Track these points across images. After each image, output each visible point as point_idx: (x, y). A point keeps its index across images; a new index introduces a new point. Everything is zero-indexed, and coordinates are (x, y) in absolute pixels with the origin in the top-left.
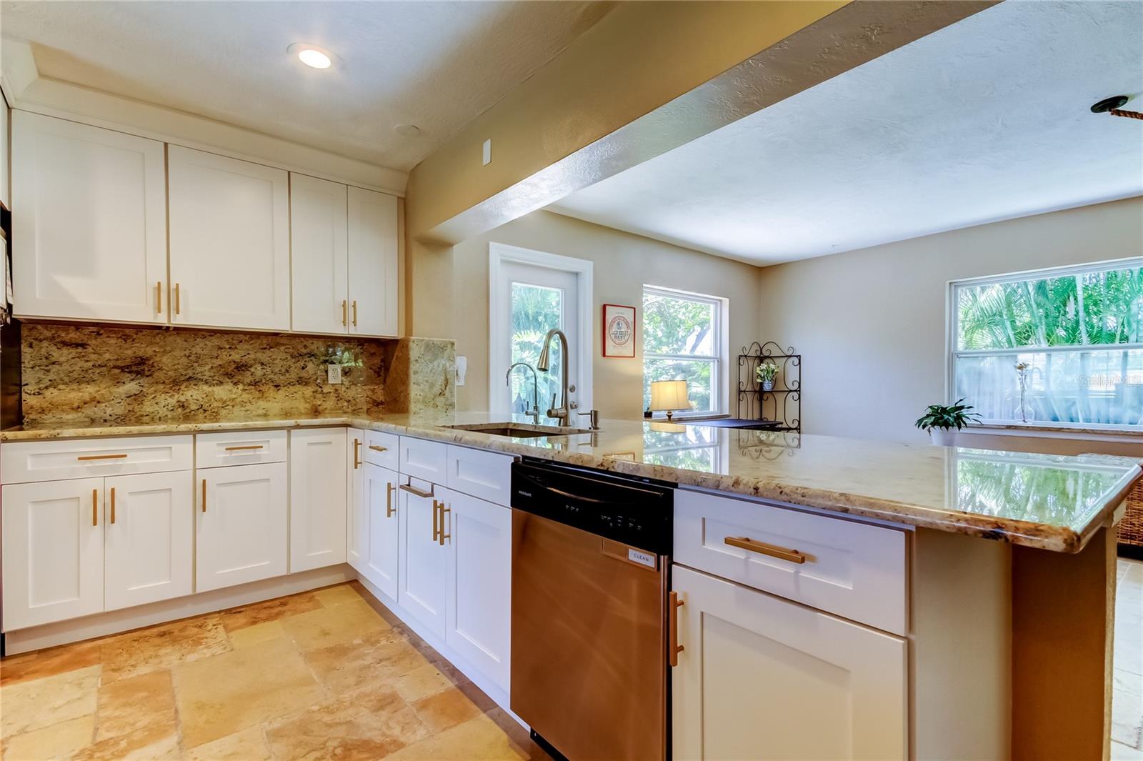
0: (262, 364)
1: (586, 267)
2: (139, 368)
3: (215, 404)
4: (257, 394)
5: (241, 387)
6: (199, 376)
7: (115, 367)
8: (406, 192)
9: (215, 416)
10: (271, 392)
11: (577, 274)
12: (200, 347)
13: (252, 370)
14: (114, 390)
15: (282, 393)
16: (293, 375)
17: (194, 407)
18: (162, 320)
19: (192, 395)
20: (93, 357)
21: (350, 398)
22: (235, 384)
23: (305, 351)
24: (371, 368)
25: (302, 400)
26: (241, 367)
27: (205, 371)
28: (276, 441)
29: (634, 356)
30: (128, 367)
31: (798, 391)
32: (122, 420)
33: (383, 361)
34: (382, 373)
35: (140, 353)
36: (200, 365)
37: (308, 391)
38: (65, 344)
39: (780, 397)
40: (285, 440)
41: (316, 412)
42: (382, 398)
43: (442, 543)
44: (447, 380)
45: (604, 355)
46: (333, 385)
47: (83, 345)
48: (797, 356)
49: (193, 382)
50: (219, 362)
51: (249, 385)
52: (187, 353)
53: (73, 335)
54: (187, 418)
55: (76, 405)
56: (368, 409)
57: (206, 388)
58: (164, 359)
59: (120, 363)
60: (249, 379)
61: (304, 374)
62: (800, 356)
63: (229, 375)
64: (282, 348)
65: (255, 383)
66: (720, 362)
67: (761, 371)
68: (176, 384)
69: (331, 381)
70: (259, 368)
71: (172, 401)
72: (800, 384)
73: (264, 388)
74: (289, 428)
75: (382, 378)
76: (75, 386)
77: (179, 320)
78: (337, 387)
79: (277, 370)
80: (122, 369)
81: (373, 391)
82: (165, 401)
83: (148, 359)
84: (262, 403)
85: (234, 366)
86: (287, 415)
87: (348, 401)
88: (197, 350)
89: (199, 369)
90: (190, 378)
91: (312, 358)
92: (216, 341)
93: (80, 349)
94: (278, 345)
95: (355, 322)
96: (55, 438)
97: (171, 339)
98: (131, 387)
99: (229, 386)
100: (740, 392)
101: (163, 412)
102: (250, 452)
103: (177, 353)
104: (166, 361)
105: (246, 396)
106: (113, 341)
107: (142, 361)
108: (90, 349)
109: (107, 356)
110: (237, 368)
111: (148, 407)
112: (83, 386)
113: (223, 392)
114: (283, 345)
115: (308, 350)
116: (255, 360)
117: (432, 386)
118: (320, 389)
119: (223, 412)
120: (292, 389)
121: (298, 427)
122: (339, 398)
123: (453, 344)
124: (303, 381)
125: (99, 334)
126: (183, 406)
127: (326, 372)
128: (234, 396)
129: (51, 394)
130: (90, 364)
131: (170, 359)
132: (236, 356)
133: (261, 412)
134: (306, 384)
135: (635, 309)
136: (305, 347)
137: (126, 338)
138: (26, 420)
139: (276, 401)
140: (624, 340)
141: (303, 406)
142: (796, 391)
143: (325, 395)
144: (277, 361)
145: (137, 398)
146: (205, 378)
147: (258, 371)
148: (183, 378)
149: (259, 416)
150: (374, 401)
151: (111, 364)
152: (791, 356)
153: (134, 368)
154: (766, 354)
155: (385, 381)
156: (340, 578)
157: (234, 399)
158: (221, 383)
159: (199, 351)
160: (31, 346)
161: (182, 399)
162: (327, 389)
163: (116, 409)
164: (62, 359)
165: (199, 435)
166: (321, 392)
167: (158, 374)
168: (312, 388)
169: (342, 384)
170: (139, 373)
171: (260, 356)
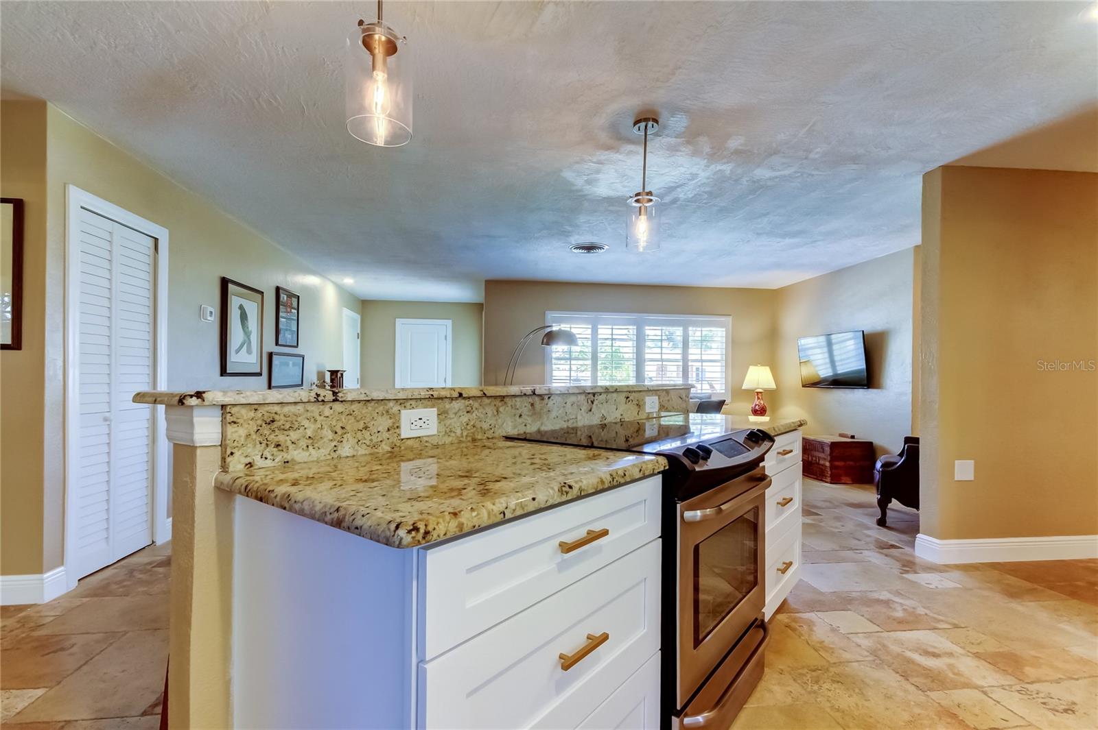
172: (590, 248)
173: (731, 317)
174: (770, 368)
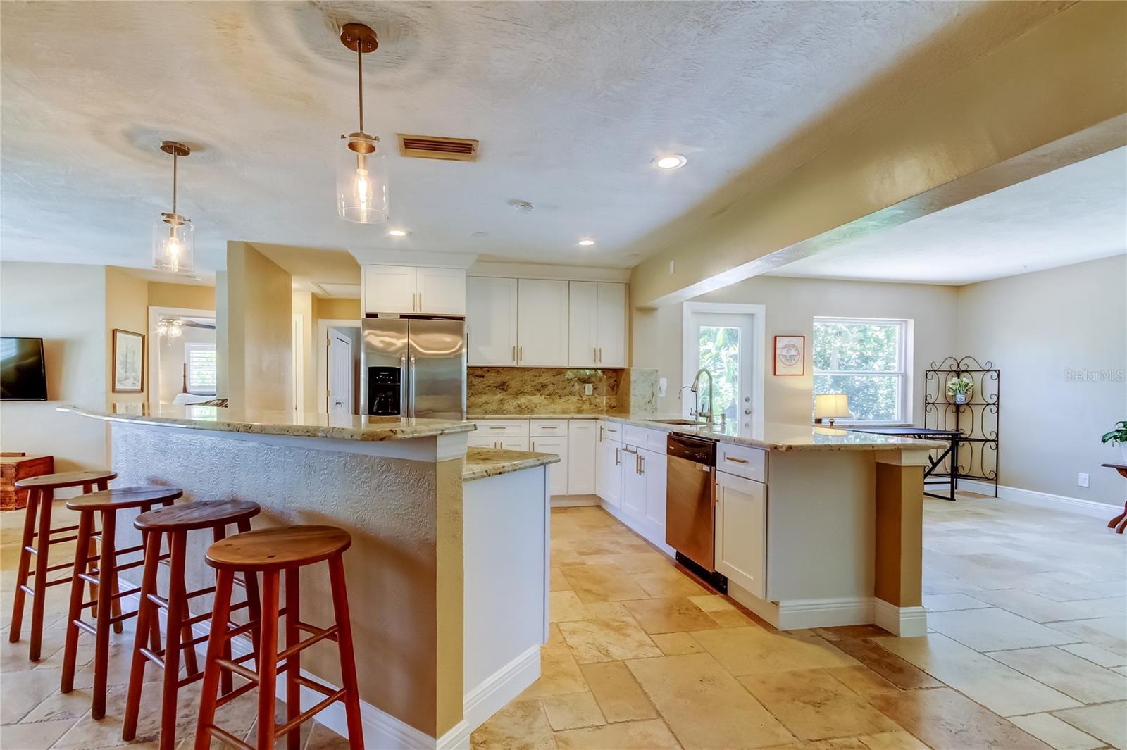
0: (553, 384)
1: (759, 310)
2: (502, 387)
3: (532, 406)
4: (551, 400)
5: (543, 396)
6: (526, 391)
7: (494, 387)
8: (630, 280)
9: (532, 412)
10: (557, 400)
11: (752, 315)
12: (527, 376)
13: (549, 387)
14: (494, 397)
15: (562, 400)
16: (567, 391)
17: (524, 407)
18: (514, 364)
19: (523, 400)
20: (486, 382)
21: (598, 404)
22: (541, 395)
23: (574, 376)
24: (609, 386)
25: (572, 404)
26: (544, 386)
27: (528, 388)
28: (562, 425)
29: (803, 375)
31: (997, 404)
32: (496, 412)
33: (615, 381)
34: (615, 389)
35: (503, 380)
36: (527, 385)
37: (575, 399)
38: (477, 376)
39: (977, 410)
40: (567, 425)
41: (580, 411)
42: (614, 404)
43: (640, 474)
44: (653, 394)
45: (775, 374)
46: (588, 396)
47: (483, 377)
48: (995, 371)
49: (523, 394)
50: (534, 383)
51: (547, 395)
52: (521, 379)
53: (479, 373)
54: (521, 412)
55: (481, 404)
56: (607, 410)
57: (529, 397)
58: (512, 383)
59: (496, 385)
60: (547, 392)
61: (573, 389)
62: (999, 371)
63: (539, 390)
64: (562, 375)
65: (550, 395)
66: (904, 377)
67: (954, 384)
68: (517, 395)
69: (587, 393)
70: (552, 386)
71: (515, 403)
72: (998, 398)
73: (554, 397)
74: (569, 419)
75: (615, 392)
76: (480, 396)
77: (521, 364)
78: (590, 397)
79: (560, 387)
80: (497, 387)
81: (609, 399)
82: (511, 404)
83: (506, 383)
84: (553, 406)
85: (540, 385)
86: (564, 412)
87: (596, 405)
89: (526, 387)
90: (522, 392)
91: (578, 380)
92: (533, 373)
93: (481, 379)
94: (560, 373)
95: (600, 360)
97: (515, 372)
98: (499, 396)
99: (539, 396)
100: (927, 404)
101: (512, 408)
102: (551, 430)
103: (518, 379)
105: (545, 402)
106: (493, 374)
107: (504, 383)
108: (485, 378)
109: (491, 381)
110: (542, 386)
111: (506, 406)
112: (482, 395)
113: (536, 399)
114: (563, 373)
116: (550, 382)
117: (644, 397)
118: (581, 398)
119: (536, 409)
120: (567, 398)
121: (573, 418)
122: (591, 404)
123: (657, 371)
124: (572, 393)
125: (488, 371)
126: (519, 406)
127: (585, 388)
128: (541, 401)
129: (471, 399)
130: (485, 385)
131: (514, 384)
132: (542, 380)
133: (552, 410)
134: (574, 395)
135: (804, 337)
136: (575, 374)
137: (498, 372)
139: (560, 404)
140: (793, 362)
141: (572, 407)
142: (994, 404)
143: (584, 402)
144: (561, 383)
145: (502, 401)
146: (528, 392)
147: (551, 388)
148: (519, 392)
149: (552, 412)
150: (611, 405)
151: (493, 385)
152: (988, 371)
154: (963, 368)
155: (617, 393)
156: (591, 503)
157: (540, 403)
158: (535, 394)
159: (526, 378)
161: (519, 402)
162: (584, 398)
163: (494, 407)
164: (475, 383)
165: (531, 421)
166: (582, 400)
167: (510, 390)
168: (577, 397)
169: (593, 395)
170: (503, 389)
171: (552, 379)
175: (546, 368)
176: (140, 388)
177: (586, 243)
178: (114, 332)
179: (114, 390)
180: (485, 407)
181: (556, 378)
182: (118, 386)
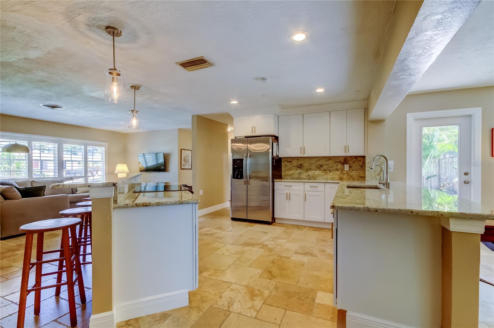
0: (326, 165)
2: (300, 166)
3: (315, 176)
4: (325, 173)
5: (321, 171)
6: (312, 168)
8: (367, 106)
9: (315, 179)
10: (329, 173)
11: (469, 116)
12: (313, 161)
14: (296, 172)
15: (331, 173)
16: (334, 168)
17: (311, 176)
18: (302, 156)
19: (311, 173)
20: (293, 164)
21: (352, 175)
22: (320, 170)
23: (337, 161)
24: (359, 165)
25: (337, 175)
26: (321, 166)
27: (313, 167)
28: (321, 186)
30: (298, 166)
32: (297, 179)
34: (363, 167)
36: (312, 166)
37: (339, 172)
38: (288, 162)
41: (341, 179)
42: (363, 176)
45: (492, 156)
46: (346, 171)
47: (291, 162)
49: (311, 170)
50: (316, 165)
51: (323, 171)
52: (309, 163)
53: (289, 160)
54: (309, 179)
55: (290, 175)
56: (358, 179)
57: (313, 171)
58: (305, 164)
60: (323, 169)
61: (337, 168)
63: (318, 168)
64: (331, 160)
65: (325, 170)
68: (307, 170)
69: (345, 170)
70: (326, 166)
71: (306, 174)
73: (327, 172)
74: (325, 183)
77: (305, 155)
78: (347, 172)
79: (330, 166)
80: (297, 167)
81: (360, 173)
82: (304, 175)
83: (302, 164)
84: (326, 176)
85: (319, 166)
86: (332, 179)
87: (351, 176)
88: (311, 162)
89: (312, 167)
90: (310, 169)
91: (340, 163)
92: (315, 159)
93: (291, 163)
94: (330, 159)
95: (348, 152)
96: (281, 181)
97: (305, 160)
98: (299, 171)
99: (318, 171)
102: (315, 188)
103: (308, 163)
104: (305, 165)
105: (322, 174)
106: (296, 161)
107: (301, 165)
108: (292, 163)
109: (295, 164)
110: (320, 166)
111: (302, 176)
112: (291, 171)
113: (317, 172)
114: (332, 159)
115: (338, 161)
116: (325, 164)
117: (375, 172)
118: (342, 172)
119: (317, 178)
120: (334, 172)
121: (327, 183)
122: (348, 175)
124: (337, 170)
125: (294, 159)
126: (309, 176)
127: (344, 167)
128: (319, 174)
129: (286, 172)
130: (292, 166)
131: (306, 165)
132: (320, 163)
133: (326, 178)
134: (338, 170)
136: (338, 159)
137: (298, 160)
138: (282, 178)
139: (330, 175)
141: (337, 177)
143: (344, 174)
144: (330, 164)
145: (300, 173)
146: (313, 169)
147: (325, 167)
148: (308, 169)
149: (325, 179)
150: (360, 176)
151: (295, 166)
153: (300, 167)
157: (319, 175)
159: (312, 162)
160: (283, 162)
161: (308, 174)
162: (344, 172)
163: (296, 176)
164: (288, 165)
165: (305, 183)
166: (343, 173)
167: (304, 168)
168: (341, 172)
169: (349, 170)
170: (300, 168)
171: (326, 163)
172: (53, 107)
173: (107, 143)
174: (127, 165)
175: (322, 157)
176: (191, 168)
177: (320, 90)
178: (181, 150)
179: (181, 169)
180: (292, 176)
181: (328, 162)
182: (182, 167)
